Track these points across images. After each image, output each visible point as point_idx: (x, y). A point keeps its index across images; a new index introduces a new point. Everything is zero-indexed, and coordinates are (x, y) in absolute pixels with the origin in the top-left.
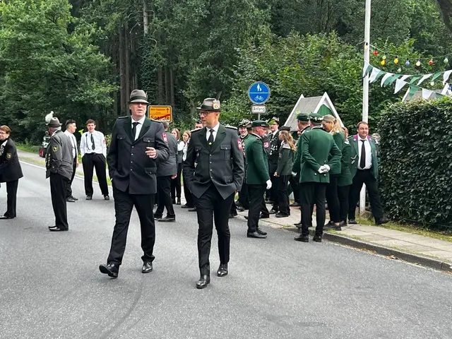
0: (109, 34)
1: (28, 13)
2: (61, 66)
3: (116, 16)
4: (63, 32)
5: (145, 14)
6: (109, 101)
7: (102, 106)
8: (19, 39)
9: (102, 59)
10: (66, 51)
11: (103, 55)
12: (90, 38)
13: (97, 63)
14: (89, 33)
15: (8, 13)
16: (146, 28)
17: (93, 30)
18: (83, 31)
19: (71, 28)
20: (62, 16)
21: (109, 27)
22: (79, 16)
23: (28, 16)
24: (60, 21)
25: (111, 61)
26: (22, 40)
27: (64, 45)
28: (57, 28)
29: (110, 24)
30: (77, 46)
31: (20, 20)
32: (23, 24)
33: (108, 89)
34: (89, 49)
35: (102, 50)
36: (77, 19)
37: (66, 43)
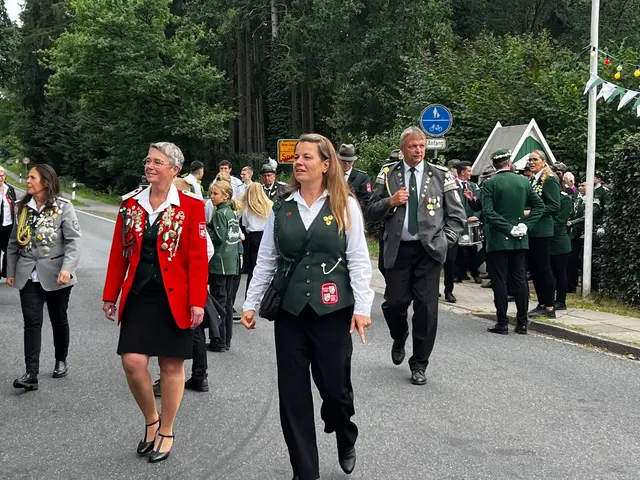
0: (223, 38)
1: (111, 10)
2: (157, 85)
3: (233, 12)
4: (159, 38)
5: (273, 9)
6: (223, 134)
7: (212, 142)
8: (100, 46)
9: (214, 74)
10: (164, 63)
11: (214, 69)
12: (197, 44)
13: (206, 79)
14: (196, 38)
15: (84, 11)
16: (274, 30)
17: (202, 34)
18: (187, 35)
19: (170, 30)
20: (157, 14)
21: (223, 29)
22: (182, 13)
23: (111, 13)
24: (155, 21)
25: (226, 76)
26: (104, 48)
27: (160, 54)
28: (151, 31)
29: (224, 26)
30: (179, 56)
31: (100, 20)
32: (105, 26)
33: (222, 117)
34: (195, 59)
35: (213, 61)
36: (178, 18)
37: (164, 52)
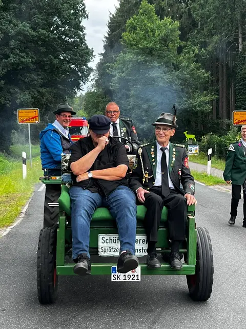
0: (209, 53)
1: (146, 40)
2: (170, 81)
3: (216, 38)
4: (172, 54)
5: (240, 35)
6: (208, 108)
7: (203, 113)
8: (139, 61)
9: (204, 74)
10: (175, 69)
11: (203, 71)
12: (194, 57)
13: (199, 77)
14: (193, 53)
15: (131, 41)
16: (240, 47)
17: (197, 51)
18: (188, 52)
19: (180, 50)
20: (172, 41)
21: (210, 48)
22: (187, 40)
23: (146, 42)
24: (171, 45)
25: (212, 75)
26: (141, 61)
27: (173, 64)
28: (169, 51)
29: (211, 46)
30: (183, 64)
31: (140, 46)
32: (142, 49)
33: (208, 98)
34: (192, 66)
35: (204, 66)
36: (184, 42)
37: (175, 62)
